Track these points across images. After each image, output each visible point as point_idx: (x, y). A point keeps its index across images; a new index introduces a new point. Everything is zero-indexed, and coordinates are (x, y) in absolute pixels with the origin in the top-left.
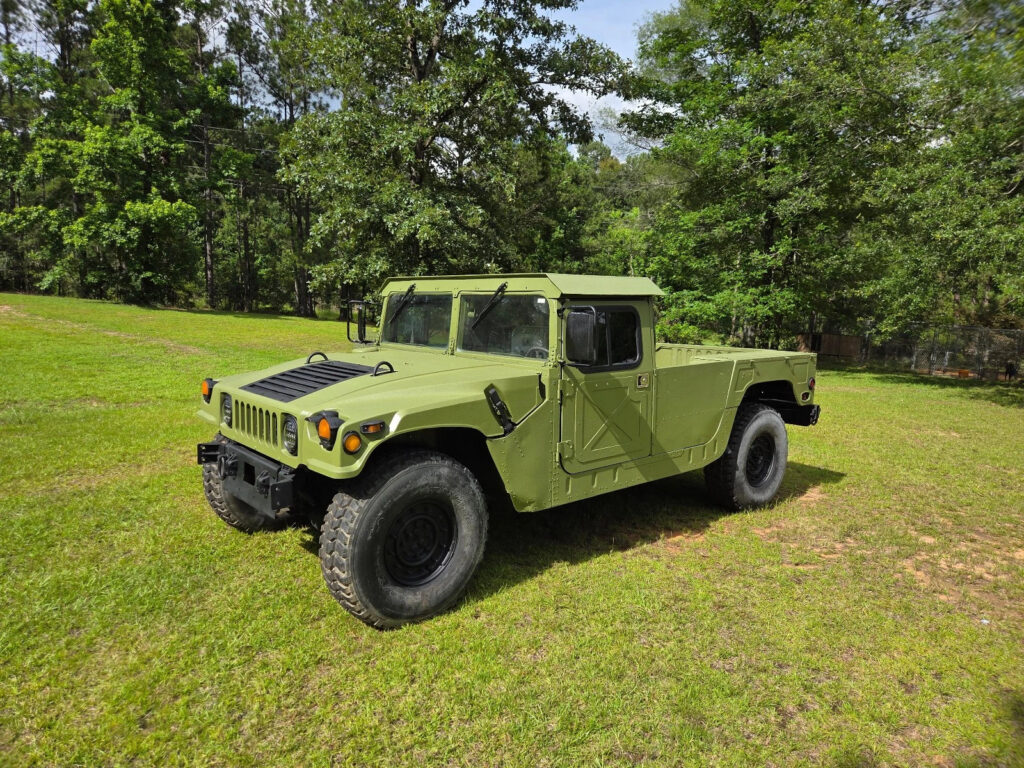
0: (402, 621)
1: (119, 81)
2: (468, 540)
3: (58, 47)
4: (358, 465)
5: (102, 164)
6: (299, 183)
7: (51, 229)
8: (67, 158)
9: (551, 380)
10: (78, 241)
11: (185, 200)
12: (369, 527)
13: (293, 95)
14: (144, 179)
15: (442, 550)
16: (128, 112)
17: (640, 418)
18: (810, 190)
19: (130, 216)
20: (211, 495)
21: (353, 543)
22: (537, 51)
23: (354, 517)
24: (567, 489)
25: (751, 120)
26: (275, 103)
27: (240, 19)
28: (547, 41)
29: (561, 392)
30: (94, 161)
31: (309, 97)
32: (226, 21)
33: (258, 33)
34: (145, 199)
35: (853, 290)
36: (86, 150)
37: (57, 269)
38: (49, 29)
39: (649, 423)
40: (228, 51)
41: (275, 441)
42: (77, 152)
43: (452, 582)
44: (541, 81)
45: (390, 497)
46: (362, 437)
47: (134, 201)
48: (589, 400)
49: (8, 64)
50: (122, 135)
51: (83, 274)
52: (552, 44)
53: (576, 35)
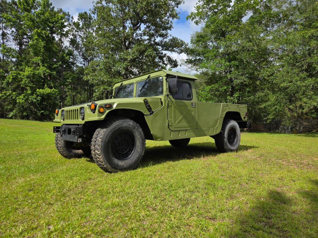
0: (118, 170)
1: (36, 54)
2: (139, 147)
3: (19, 46)
4: (103, 117)
5: (30, 78)
6: (90, 80)
7: (13, 98)
8: (19, 76)
9: (164, 100)
10: (21, 101)
11: (55, 88)
12: (107, 137)
13: (89, 58)
14: (43, 82)
15: (131, 150)
16: (39, 63)
17: (193, 116)
18: (243, 77)
19: (38, 94)
20: (58, 146)
21: (102, 142)
22: (161, 42)
23: (102, 134)
24: (171, 135)
25: (224, 59)
26: (83, 61)
27: (74, 38)
28: (164, 39)
29: (168, 104)
30: (28, 77)
31: (94, 59)
32: (69, 38)
33: (79, 42)
34: (43, 88)
35: (259, 106)
36: (25, 74)
37: (14, 111)
38: (16, 41)
39: (196, 118)
40: (70, 47)
41: (78, 118)
42: (22, 75)
43: (134, 160)
44: (162, 50)
45: (113, 129)
46: (104, 108)
47: (39, 89)
48: (176, 108)
49: (3, 50)
50: (37, 70)
51: (23, 113)
52: (165, 40)
53: (172, 36)
